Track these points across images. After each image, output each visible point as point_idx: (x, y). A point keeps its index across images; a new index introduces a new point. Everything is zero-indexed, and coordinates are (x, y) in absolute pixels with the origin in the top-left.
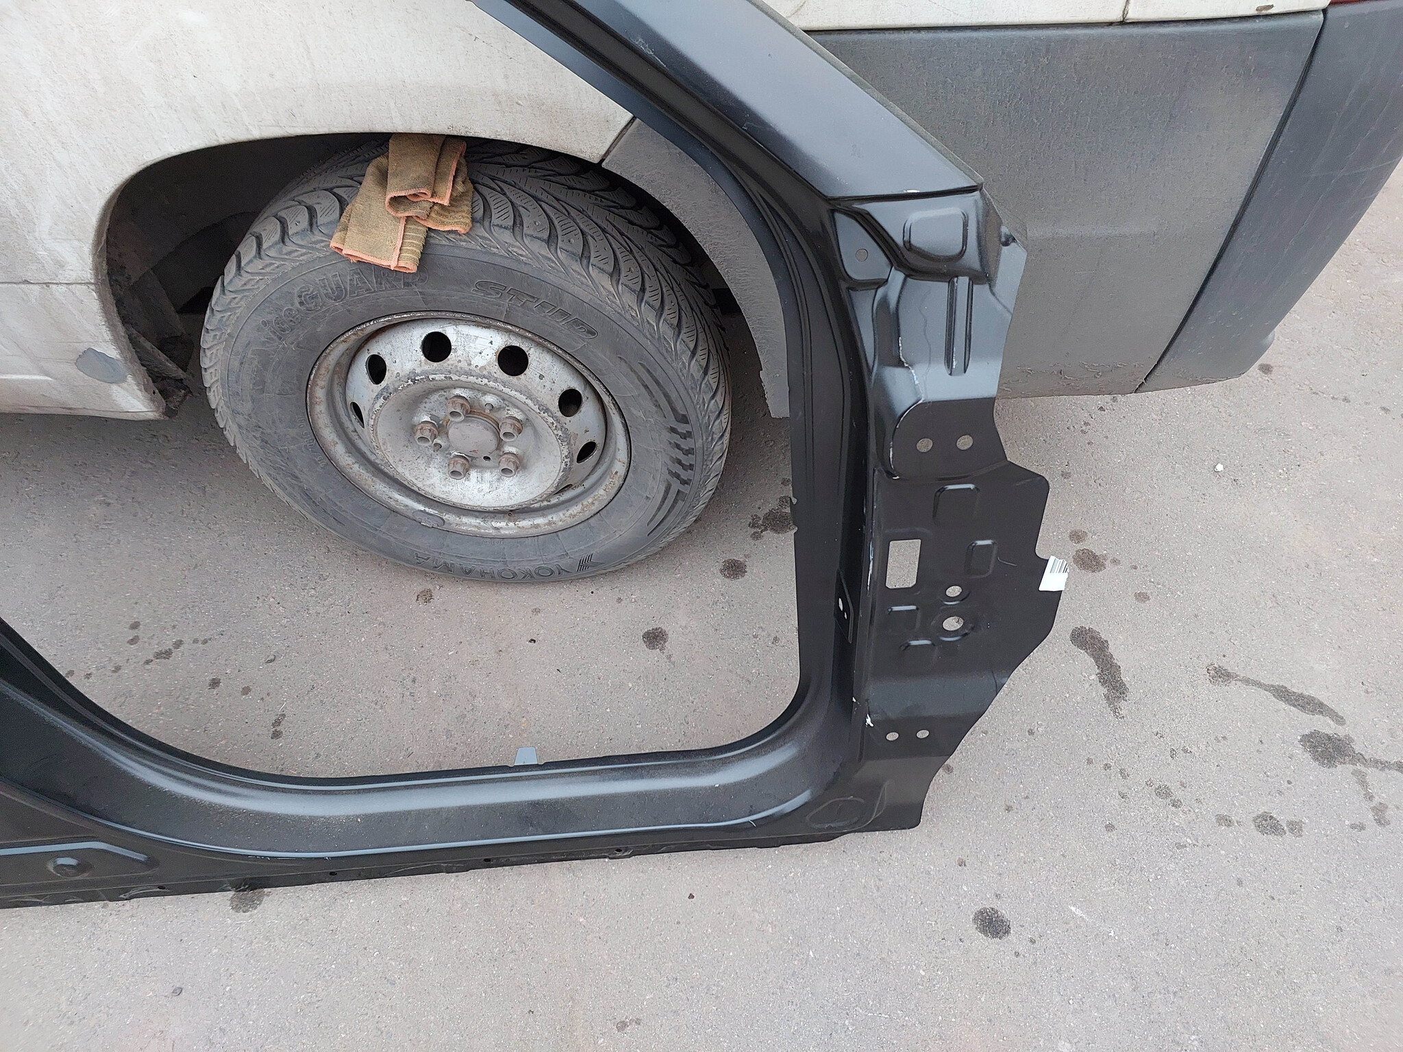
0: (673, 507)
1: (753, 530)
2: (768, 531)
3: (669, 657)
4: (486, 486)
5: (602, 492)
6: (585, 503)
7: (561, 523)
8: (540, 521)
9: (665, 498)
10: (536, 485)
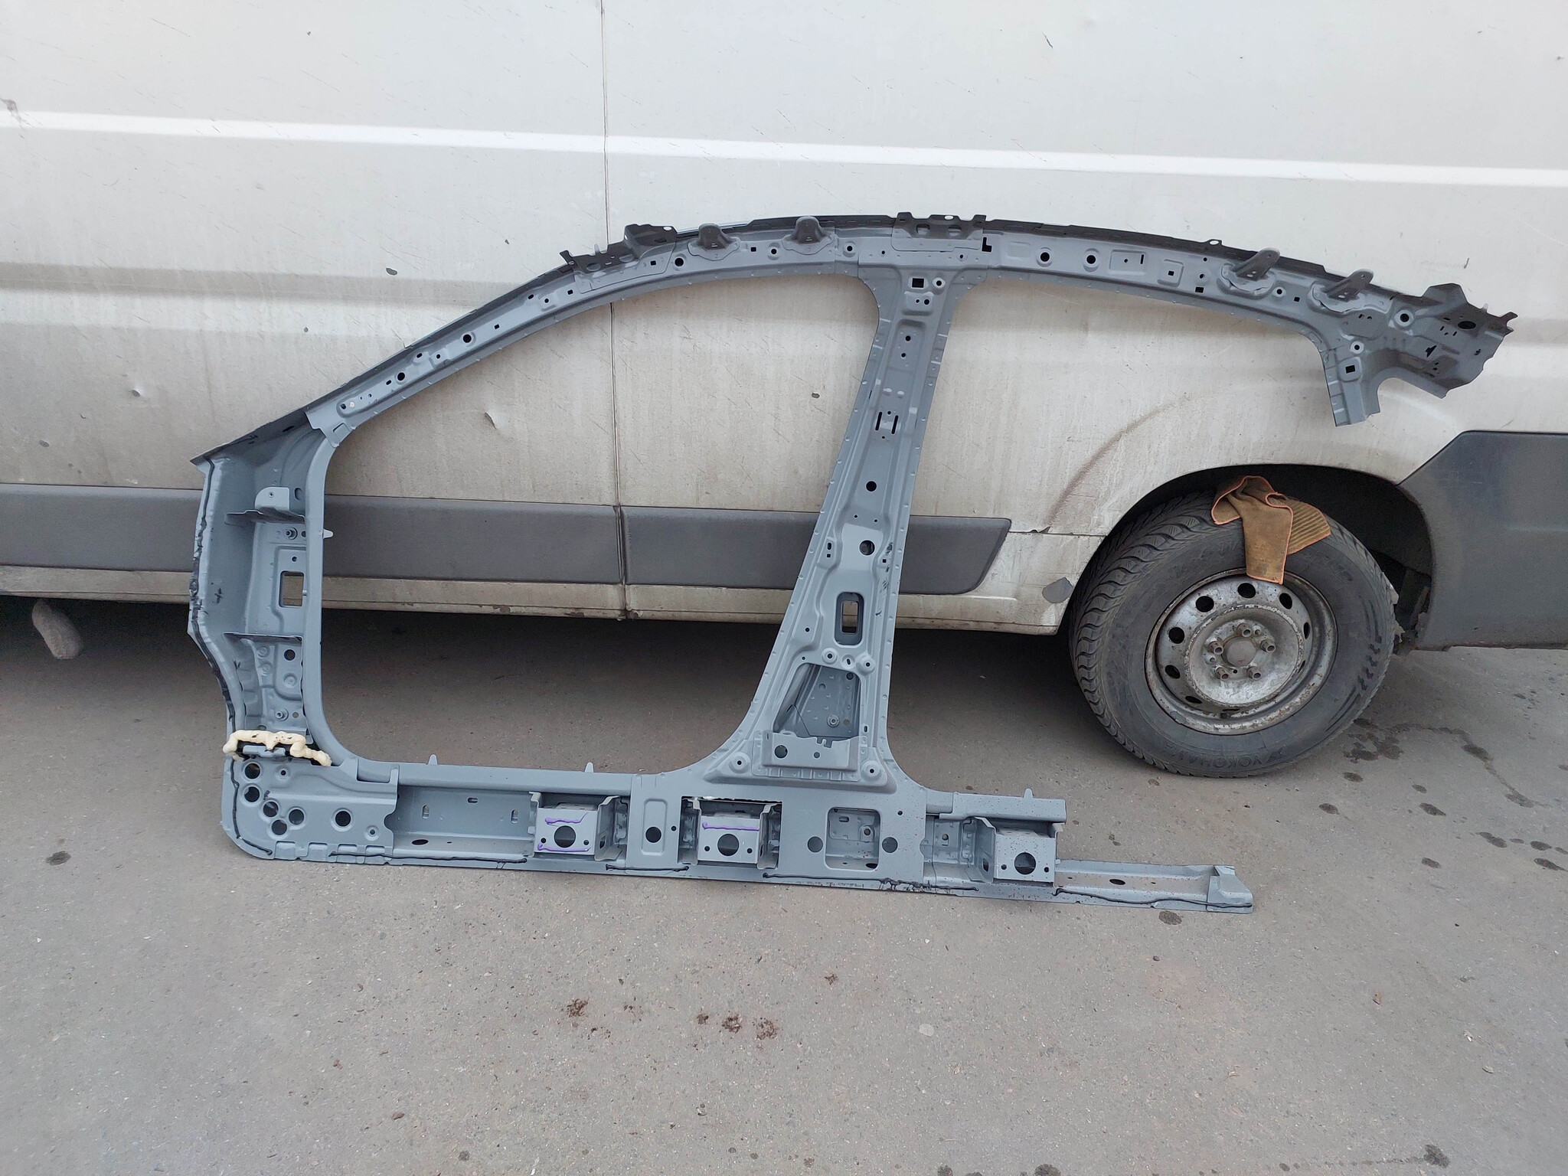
0: (1349, 708)
1: (1350, 760)
2: (1361, 760)
3: (1346, 818)
4: (1231, 691)
5: (1297, 700)
6: (1282, 709)
9: (1348, 700)
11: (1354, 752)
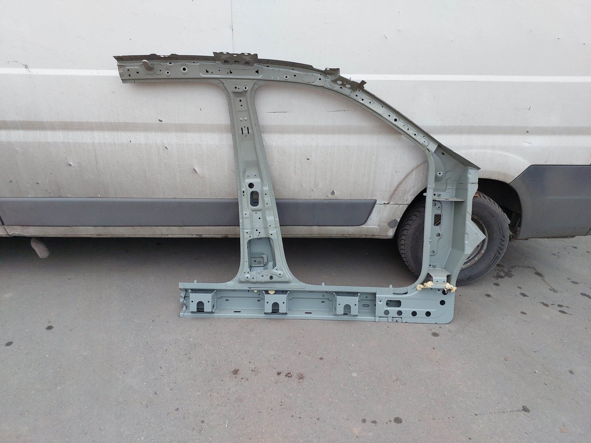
1: (495, 279)
2: (499, 278)
3: (494, 298)
5: (477, 258)
6: (471, 262)
9: (494, 258)
11: (496, 276)
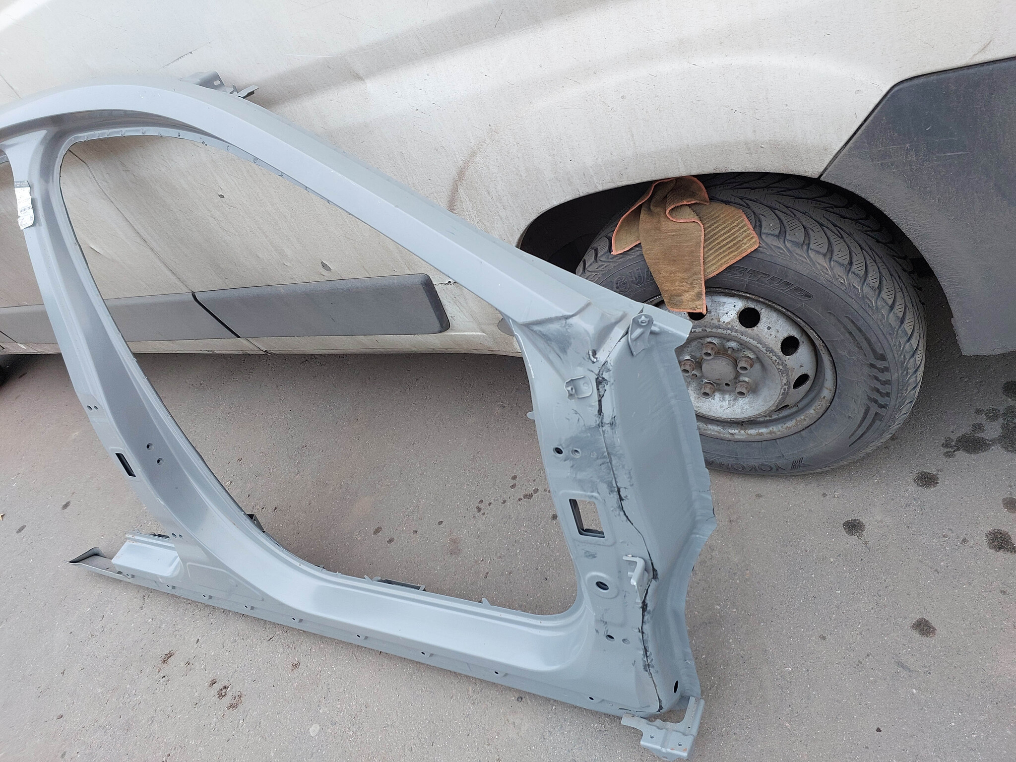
0: (871, 425)
1: (946, 450)
2: (960, 452)
3: (866, 543)
4: (726, 404)
5: (812, 411)
6: (798, 419)
7: (779, 433)
8: (763, 430)
9: (864, 418)
10: (762, 404)
11: (961, 438)
